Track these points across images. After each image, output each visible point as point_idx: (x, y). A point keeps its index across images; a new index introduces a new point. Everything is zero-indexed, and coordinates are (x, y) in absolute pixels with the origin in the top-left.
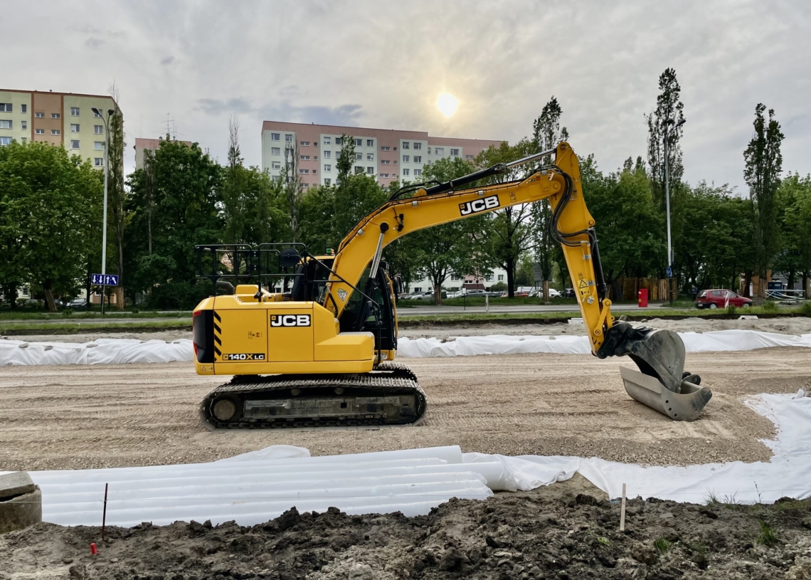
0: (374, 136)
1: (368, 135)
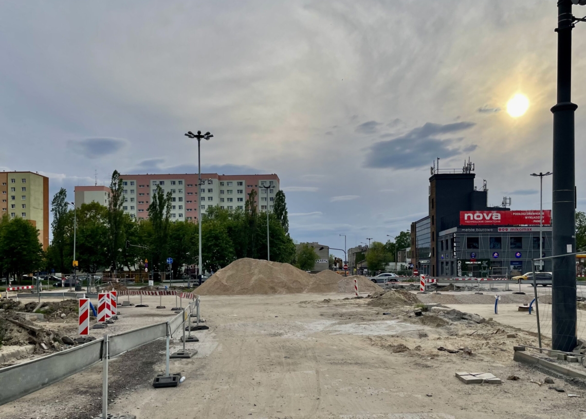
0: (183, 178)
1: (180, 178)
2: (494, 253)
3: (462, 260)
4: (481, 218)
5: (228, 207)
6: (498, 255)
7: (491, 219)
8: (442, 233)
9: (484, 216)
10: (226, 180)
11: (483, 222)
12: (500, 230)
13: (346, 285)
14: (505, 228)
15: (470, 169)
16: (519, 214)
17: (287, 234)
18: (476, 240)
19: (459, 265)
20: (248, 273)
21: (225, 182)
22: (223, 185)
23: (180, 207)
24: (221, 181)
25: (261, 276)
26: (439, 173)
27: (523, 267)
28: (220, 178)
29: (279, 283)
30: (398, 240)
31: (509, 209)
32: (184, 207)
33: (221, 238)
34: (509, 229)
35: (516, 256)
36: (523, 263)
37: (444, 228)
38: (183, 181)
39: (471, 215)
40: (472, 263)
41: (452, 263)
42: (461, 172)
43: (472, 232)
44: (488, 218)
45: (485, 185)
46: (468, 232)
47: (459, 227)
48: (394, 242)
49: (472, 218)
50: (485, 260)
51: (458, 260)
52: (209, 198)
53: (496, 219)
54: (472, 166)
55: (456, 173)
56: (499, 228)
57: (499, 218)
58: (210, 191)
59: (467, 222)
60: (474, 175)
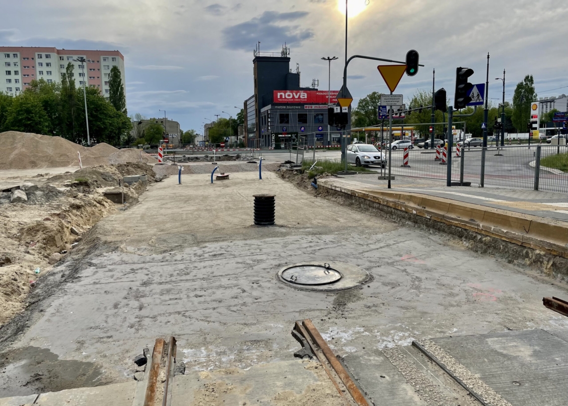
2: (301, 128)
3: (276, 134)
4: (291, 97)
5: (48, 80)
6: (304, 129)
7: (299, 98)
8: (263, 110)
9: (293, 95)
10: (66, 54)
11: (292, 100)
12: (306, 107)
13: (118, 158)
14: (310, 106)
15: (286, 53)
16: (322, 94)
17: (124, 109)
18: (287, 115)
19: (273, 138)
20: (10, 147)
21: (65, 57)
22: (63, 59)
23: (16, 81)
24: (61, 56)
25: (24, 150)
26: (260, 56)
27: (324, 138)
28: (59, 52)
29: (44, 157)
30: (239, 116)
31: (317, 90)
32: (20, 81)
33: (33, 112)
34: (314, 107)
35: (318, 129)
36: (324, 136)
37: (264, 106)
38: (18, 54)
39: (283, 94)
40: (283, 136)
41: (269, 135)
42: (280, 55)
43: (284, 109)
44: (296, 97)
45: (298, 68)
46: (280, 109)
47: (273, 105)
48: (236, 119)
49: (283, 97)
50: (294, 133)
51: (272, 134)
52: (47, 72)
53: (303, 98)
54: (288, 50)
55: (274, 56)
56: (305, 106)
57: (306, 97)
58: (48, 65)
59: (280, 100)
60: (289, 58)
